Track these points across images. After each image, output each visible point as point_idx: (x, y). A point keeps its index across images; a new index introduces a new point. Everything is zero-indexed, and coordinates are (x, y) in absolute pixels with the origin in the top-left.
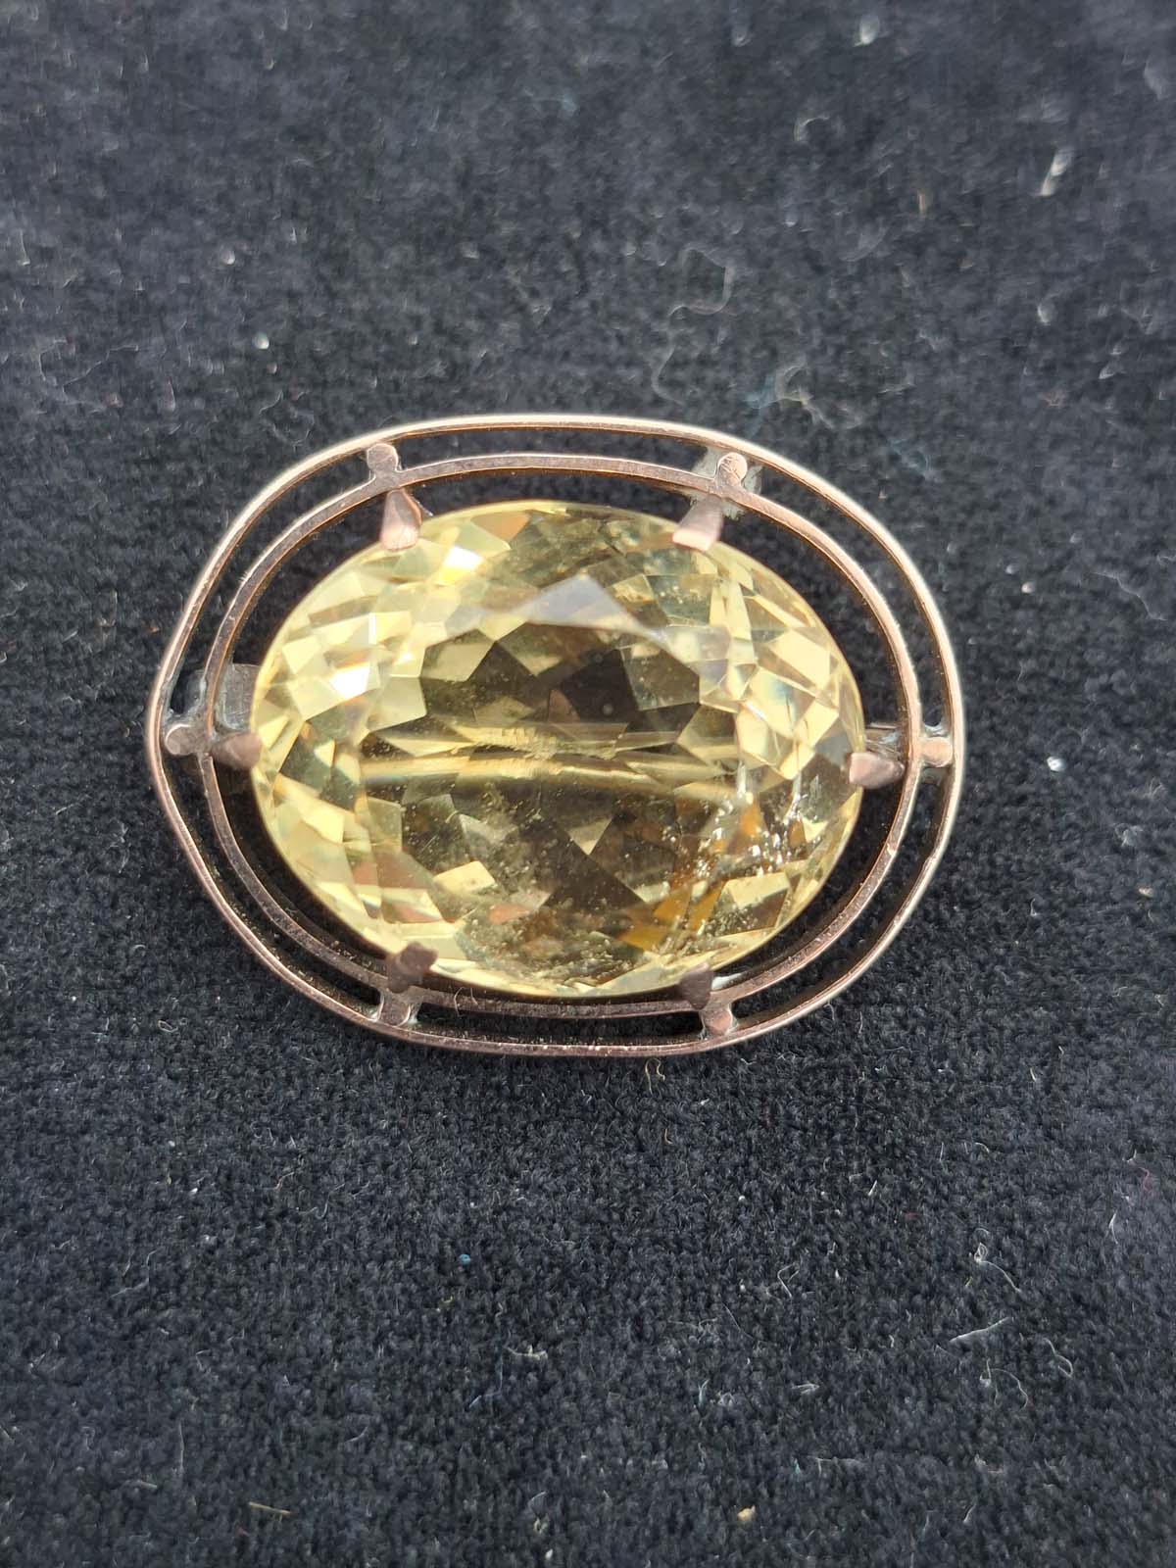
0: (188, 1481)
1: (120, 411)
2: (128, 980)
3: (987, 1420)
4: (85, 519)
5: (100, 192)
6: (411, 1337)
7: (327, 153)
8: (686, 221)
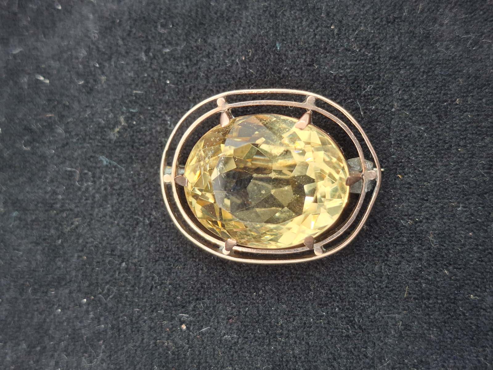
0: (399, 313)
1: (104, 341)
2: (268, 333)
3: (383, 107)
4: (136, 350)
5: (38, 349)
6: (362, 256)
7: (28, 283)
8: (52, 181)
